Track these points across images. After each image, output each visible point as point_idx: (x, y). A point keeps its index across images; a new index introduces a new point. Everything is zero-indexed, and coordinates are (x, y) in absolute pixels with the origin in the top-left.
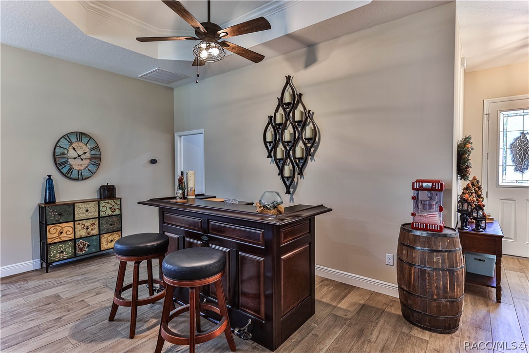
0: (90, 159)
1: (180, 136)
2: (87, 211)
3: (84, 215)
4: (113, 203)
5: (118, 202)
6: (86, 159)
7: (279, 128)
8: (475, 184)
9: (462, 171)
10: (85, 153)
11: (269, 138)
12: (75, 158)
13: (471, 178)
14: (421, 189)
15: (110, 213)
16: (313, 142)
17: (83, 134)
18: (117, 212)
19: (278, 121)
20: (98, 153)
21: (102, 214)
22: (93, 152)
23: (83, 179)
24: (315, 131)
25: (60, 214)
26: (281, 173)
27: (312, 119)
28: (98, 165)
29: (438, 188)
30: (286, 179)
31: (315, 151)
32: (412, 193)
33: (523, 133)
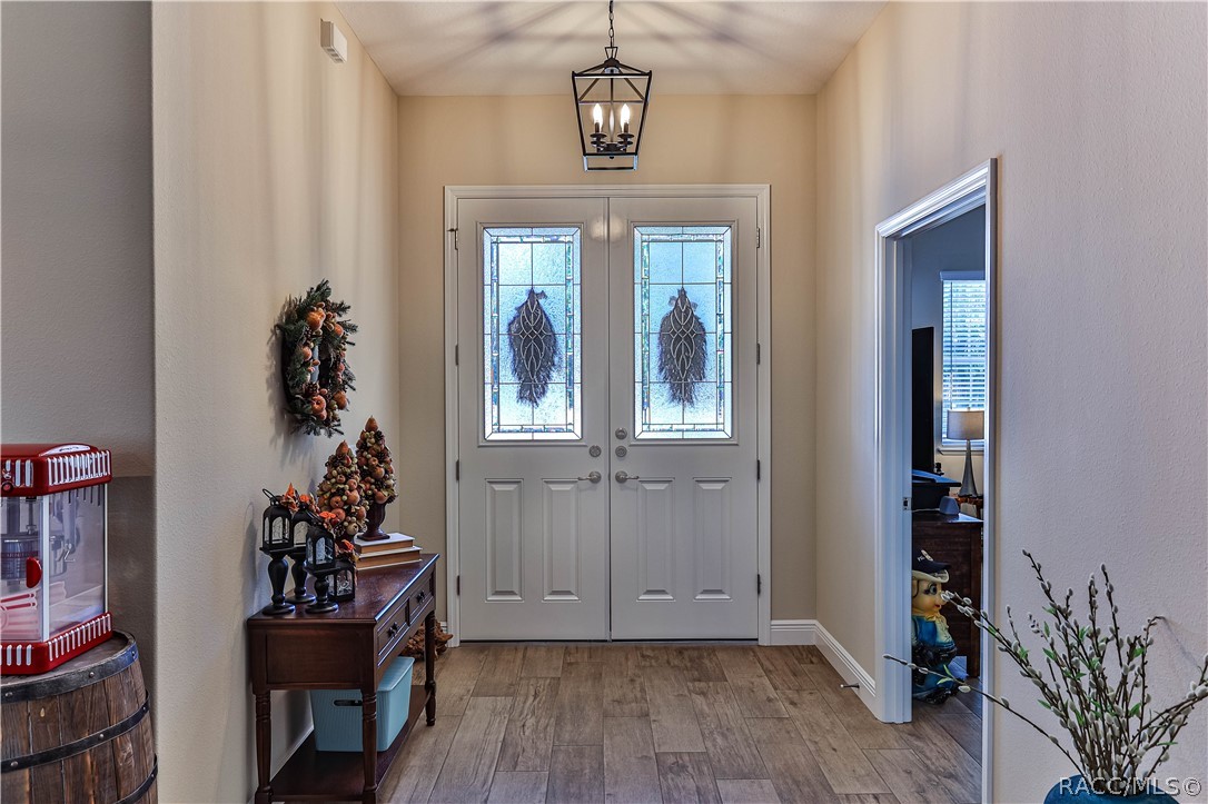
8: (370, 443)
33: (531, 293)
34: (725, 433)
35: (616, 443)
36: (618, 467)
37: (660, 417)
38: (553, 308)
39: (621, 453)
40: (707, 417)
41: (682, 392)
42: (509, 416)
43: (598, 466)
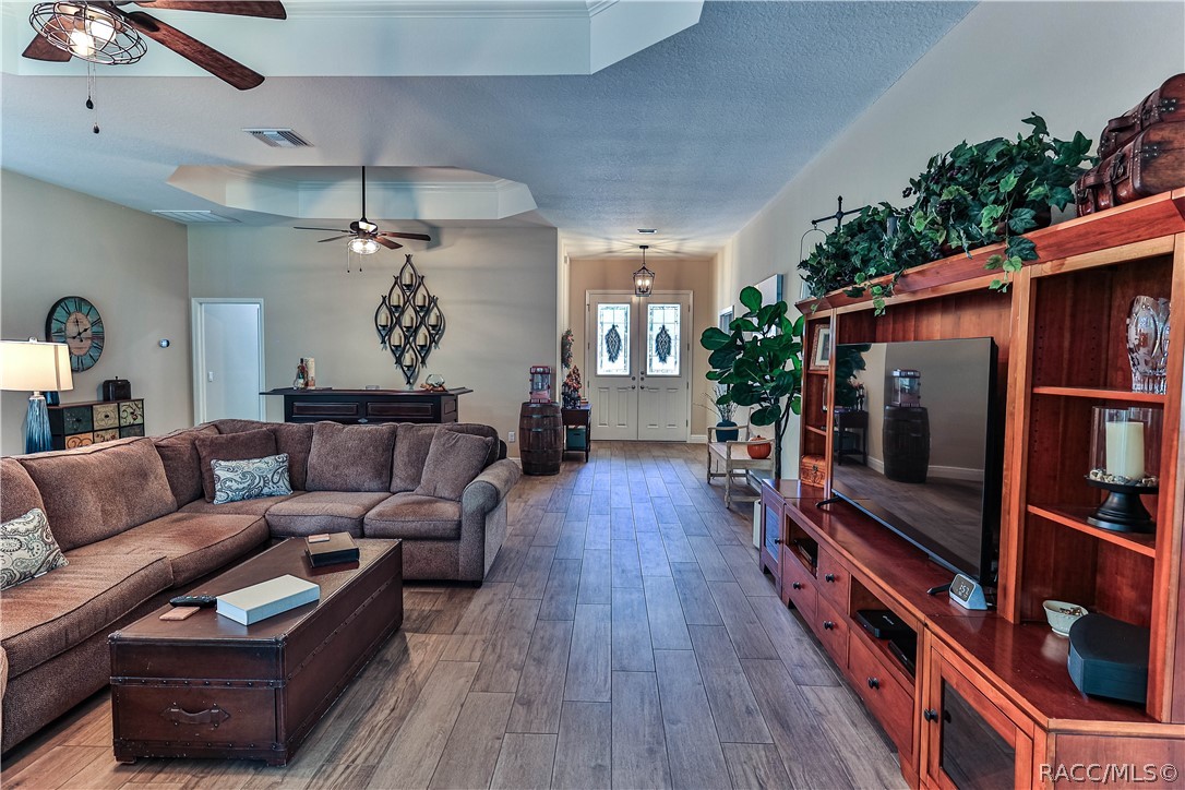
0: (92, 339)
1: (201, 304)
2: (107, 416)
3: (103, 423)
4: (134, 407)
5: (140, 406)
6: (87, 338)
7: (396, 311)
8: (576, 371)
9: (565, 361)
10: (86, 330)
11: (383, 320)
12: (74, 338)
13: (572, 367)
14: (536, 373)
15: (132, 421)
16: (437, 331)
17: (82, 300)
18: (139, 421)
19: (394, 301)
20: (100, 330)
21: (123, 423)
22: (95, 329)
23: (83, 370)
24: (440, 317)
25: (78, 421)
26: (399, 361)
27: (436, 305)
28: (101, 348)
29: (548, 373)
30: (406, 369)
31: (439, 339)
32: (530, 376)
33: (614, 326)
34: (677, 373)
35: (641, 376)
36: (641, 383)
37: (656, 367)
38: (621, 331)
39: (642, 379)
40: (671, 367)
41: (663, 357)
42: (606, 367)
43: (634, 383)
